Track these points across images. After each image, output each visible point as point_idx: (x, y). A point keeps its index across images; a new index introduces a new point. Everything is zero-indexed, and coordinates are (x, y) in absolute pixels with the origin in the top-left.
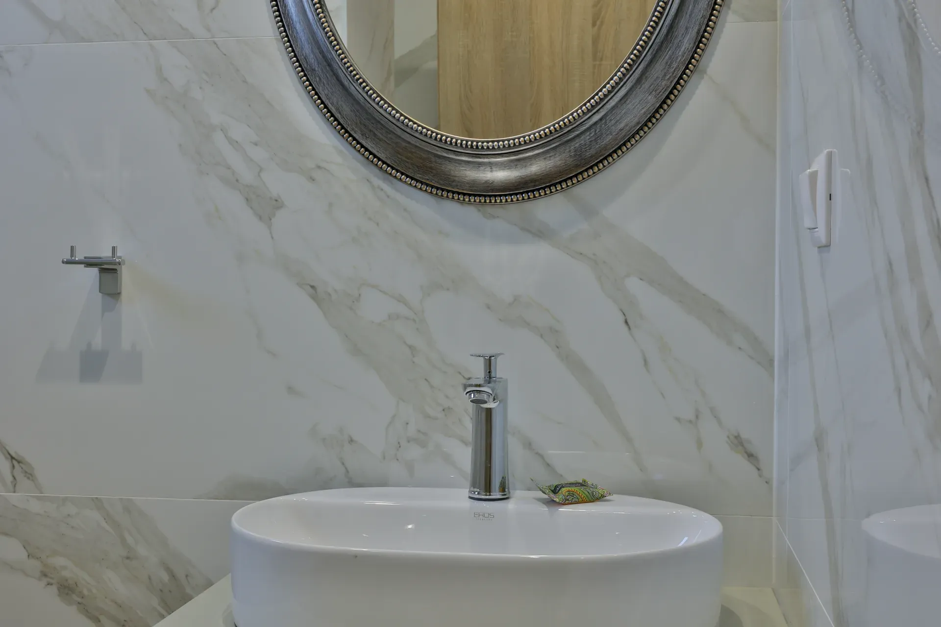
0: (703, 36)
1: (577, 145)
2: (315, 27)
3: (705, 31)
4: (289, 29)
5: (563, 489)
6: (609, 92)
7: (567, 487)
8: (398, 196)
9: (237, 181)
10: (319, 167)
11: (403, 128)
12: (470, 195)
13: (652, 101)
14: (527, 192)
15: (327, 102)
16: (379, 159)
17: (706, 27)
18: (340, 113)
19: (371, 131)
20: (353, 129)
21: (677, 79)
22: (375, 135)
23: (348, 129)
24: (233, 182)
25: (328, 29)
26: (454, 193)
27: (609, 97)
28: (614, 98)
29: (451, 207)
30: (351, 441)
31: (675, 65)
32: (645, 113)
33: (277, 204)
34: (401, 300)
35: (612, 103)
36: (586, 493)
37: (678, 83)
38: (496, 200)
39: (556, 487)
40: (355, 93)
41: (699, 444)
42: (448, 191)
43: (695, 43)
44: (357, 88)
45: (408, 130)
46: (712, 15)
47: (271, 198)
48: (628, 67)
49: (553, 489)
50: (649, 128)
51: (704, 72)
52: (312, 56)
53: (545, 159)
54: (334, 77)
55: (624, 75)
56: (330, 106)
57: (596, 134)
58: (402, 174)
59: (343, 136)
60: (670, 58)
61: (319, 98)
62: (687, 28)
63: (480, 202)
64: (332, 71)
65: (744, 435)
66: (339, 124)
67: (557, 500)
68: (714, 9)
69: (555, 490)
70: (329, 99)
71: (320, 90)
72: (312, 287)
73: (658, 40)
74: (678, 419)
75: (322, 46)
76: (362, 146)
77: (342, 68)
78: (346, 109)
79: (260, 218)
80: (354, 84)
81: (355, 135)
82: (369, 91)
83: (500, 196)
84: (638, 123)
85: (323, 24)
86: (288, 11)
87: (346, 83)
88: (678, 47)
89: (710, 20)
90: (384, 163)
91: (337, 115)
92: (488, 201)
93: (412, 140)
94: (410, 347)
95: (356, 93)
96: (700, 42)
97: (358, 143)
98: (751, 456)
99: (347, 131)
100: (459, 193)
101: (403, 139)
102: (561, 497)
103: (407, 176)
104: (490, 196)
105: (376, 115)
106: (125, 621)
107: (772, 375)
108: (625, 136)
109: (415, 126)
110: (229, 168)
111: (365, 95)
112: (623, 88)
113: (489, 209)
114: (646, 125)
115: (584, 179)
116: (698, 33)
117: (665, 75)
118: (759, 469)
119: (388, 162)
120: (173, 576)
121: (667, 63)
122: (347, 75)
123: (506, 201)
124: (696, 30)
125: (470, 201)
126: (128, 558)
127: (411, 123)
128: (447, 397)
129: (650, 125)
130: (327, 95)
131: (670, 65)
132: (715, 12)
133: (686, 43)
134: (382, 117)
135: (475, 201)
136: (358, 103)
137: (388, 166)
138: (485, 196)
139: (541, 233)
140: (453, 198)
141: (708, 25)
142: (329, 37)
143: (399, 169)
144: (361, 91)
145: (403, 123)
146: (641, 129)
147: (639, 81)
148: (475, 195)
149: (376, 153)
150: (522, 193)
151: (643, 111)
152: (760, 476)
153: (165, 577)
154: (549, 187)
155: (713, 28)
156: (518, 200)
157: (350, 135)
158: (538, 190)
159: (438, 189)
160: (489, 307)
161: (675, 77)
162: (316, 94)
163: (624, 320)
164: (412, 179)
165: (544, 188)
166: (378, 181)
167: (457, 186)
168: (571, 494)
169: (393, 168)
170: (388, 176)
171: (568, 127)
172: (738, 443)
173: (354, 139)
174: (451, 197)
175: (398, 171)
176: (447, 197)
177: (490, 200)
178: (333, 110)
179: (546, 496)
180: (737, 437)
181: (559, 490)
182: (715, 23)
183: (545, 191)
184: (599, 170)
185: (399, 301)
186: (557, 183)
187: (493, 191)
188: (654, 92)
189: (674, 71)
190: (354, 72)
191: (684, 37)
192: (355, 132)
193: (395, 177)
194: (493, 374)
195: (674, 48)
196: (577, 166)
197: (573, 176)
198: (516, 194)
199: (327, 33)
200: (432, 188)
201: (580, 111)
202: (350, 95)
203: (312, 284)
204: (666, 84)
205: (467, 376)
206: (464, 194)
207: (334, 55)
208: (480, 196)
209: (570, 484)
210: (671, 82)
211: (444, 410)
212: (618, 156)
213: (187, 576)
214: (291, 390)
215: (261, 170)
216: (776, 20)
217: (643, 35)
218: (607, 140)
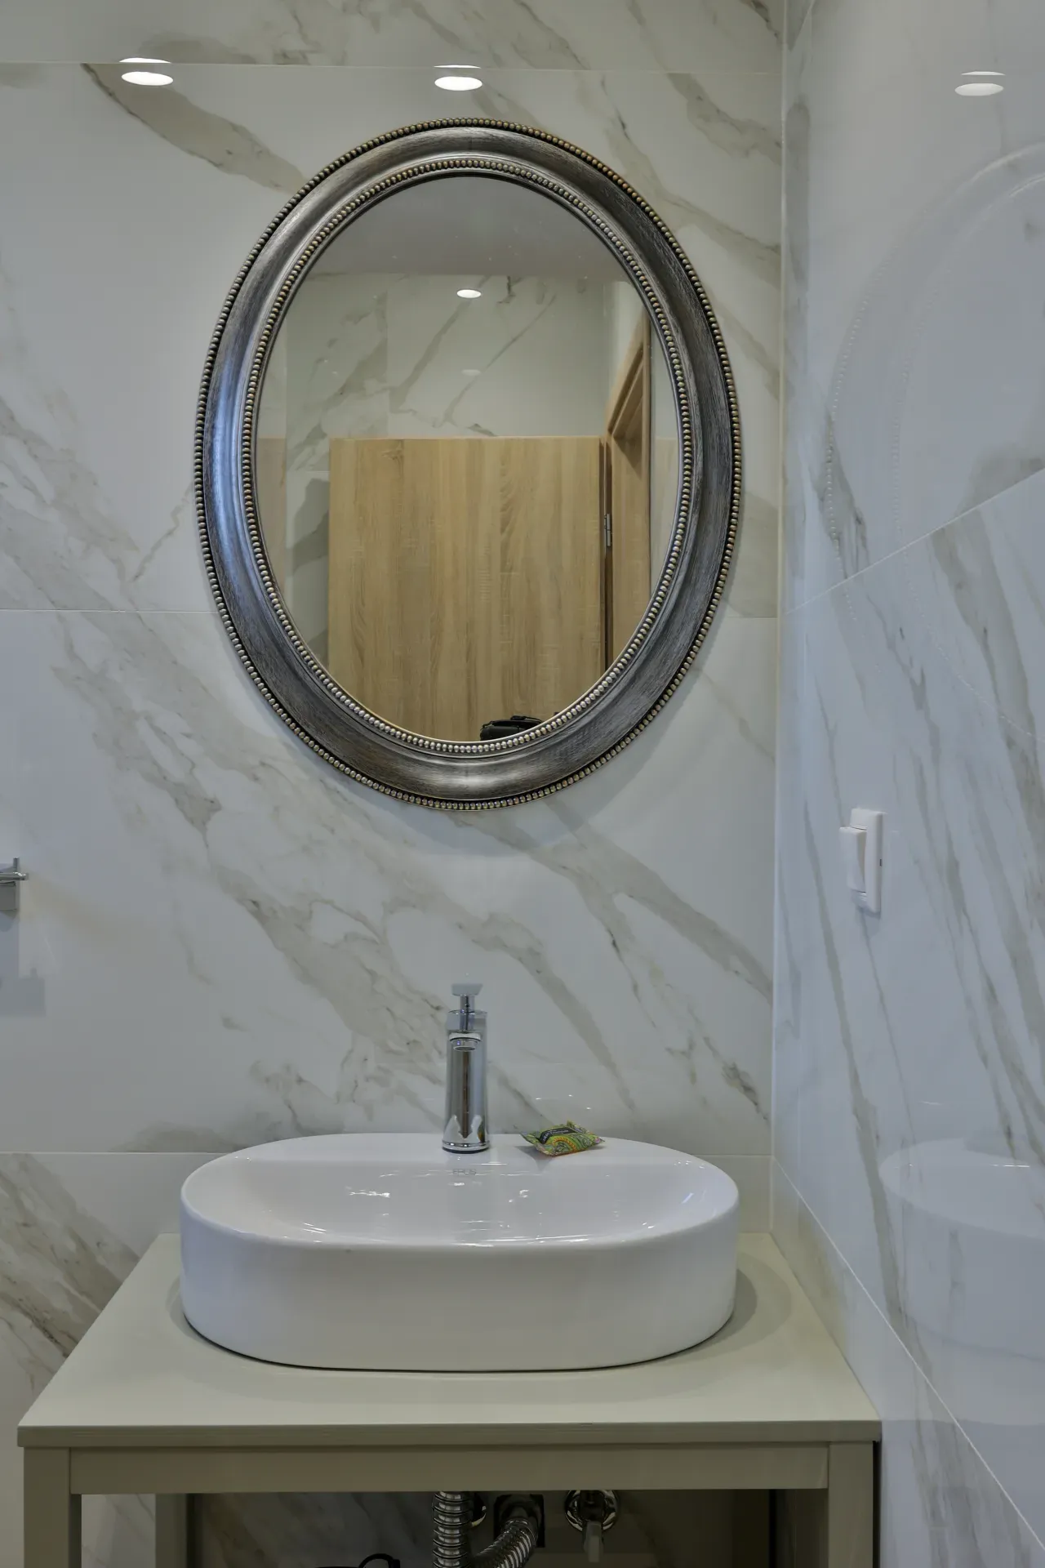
0: (699, 632)
1: (563, 749)
2: (264, 607)
3: (702, 626)
4: (230, 605)
5: (552, 1138)
6: (602, 693)
7: (555, 1135)
8: (355, 799)
9: (165, 778)
10: (263, 764)
11: (367, 726)
12: (441, 801)
13: (646, 702)
14: (506, 799)
15: (275, 691)
16: (336, 758)
17: (702, 623)
18: (290, 704)
19: (326, 726)
20: (305, 723)
21: (671, 678)
22: (332, 730)
23: (300, 723)
24: (160, 779)
25: (280, 611)
26: (422, 798)
27: (602, 698)
28: (606, 699)
29: (417, 812)
30: (300, 1080)
31: (669, 663)
32: (637, 714)
33: (213, 806)
34: (359, 918)
35: (604, 705)
36: (577, 1141)
37: (672, 682)
38: (470, 807)
39: (543, 1134)
40: (311, 684)
41: (693, 1077)
42: (416, 796)
43: (691, 639)
44: (315, 680)
45: (374, 730)
46: (709, 609)
47: (206, 800)
48: (623, 667)
49: (539, 1137)
50: (641, 731)
51: (699, 670)
52: (258, 638)
53: (527, 763)
54: (285, 664)
55: (617, 675)
56: (278, 696)
57: (583, 737)
58: (363, 775)
59: (293, 730)
60: (665, 654)
61: (266, 686)
62: (683, 624)
63: (452, 808)
64: (284, 657)
65: (741, 1067)
66: (289, 716)
67: (546, 1152)
68: (711, 603)
69: (542, 1139)
70: (278, 687)
71: (267, 675)
72: (254, 903)
73: (653, 638)
74: (669, 1050)
75: (272, 629)
76: (316, 743)
77: (297, 655)
78: (298, 699)
79: (192, 821)
80: (310, 674)
81: (307, 729)
82: (328, 683)
83: (476, 802)
84: (630, 725)
85: (274, 604)
86: (229, 585)
87: (301, 673)
88: (674, 643)
89: (707, 615)
90: (341, 762)
91: (286, 706)
92: (461, 808)
93: (378, 741)
94: (371, 973)
95: (313, 684)
96: (697, 638)
97: (312, 739)
98: (748, 1090)
99: (298, 725)
100: (428, 799)
101: (366, 738)
102: (551, 1148)
103: (369, 778)
104: (464, 802)
105: (335, 710)
106: (20, 1300)
107: (771, 1002)
108: (615, 739)
109: (382, 725)
110: (155, 763)
111: (323, 688)
112: (616, 689)
113: (461, 816)
114: (637, 727)
115: (569, 785)
116: (695, 628)
117: (659, 674)
118: (756, 1104)
119: (347, 761)
120: (82, 1245)
121: (661, 661)
122: (303, 664)
123: (482, 808)
124: (692, 625)
125: (440, 807)
126: (25, 1225)
127: (377, 722)
128: (412, 1028)
129: (642, 727)
130: (275, 683)
131: (665, 663)
132: (712, 606)
133: (683, 640)
134: (342, 713)
135: (446, 808)
136: (313, 695)
137: (347, 765)
138: (458, 802)
139: (520, 843)
140: (421, 804)
141: (704, 620)
142: (282, 621)
143: (358, 769)
144: (318, 683)
145: (368, 721)
146: (632, 731)
147: (633, 681)
148: (447, 801)
149: (333, 751)
150: (500, 800)
151: (635, 711)
152: (758, 1110)
153: (72, 1246)
154: (531, 793)
155: (710, 624)
156: (495, 807)
157: (302, 730)
158: (518, 796)
159: (404, 793)
160: (460, 927)
161: (670, 675)
162: (262, 681)
163: (611, 941)
164: (374, 781)
165: (525, 795)
166: (334, 783)
167: (426, 790)
168: (561, 1143)
169: (352, 769)
170: (347, 777)
171: (556, 730)
172: (734, 1075)
173: (307, 734)
174: (419, 802)
175: (357, 772)
176: (415, 802)
177: (464, 807)
178: (283, 701)
179: (528, 1144)
180: (734, 1069)
181: (547, 1139)
182: (712, 618)
183: (526, 798)
184: (586, 775)
185: (356, 919)
186: (539, 790)
187: (467, 796)
188: (646, 692)
189: (669, 669)
190: (312, 662)
191: (679, 632)
192: (308, 726)
193: (355, 778)
194: (471, 1008)
195: (670, 643)
196: (562, 771)
197: (558, 782)
198: (494, 801)
199: (279, 615)
200: (398, 792)
201: (569, 713)
202: (305, 685)
203: (254, 900)
204: (660, 684)
205: (436, 1005)
206: (435, 800)
207: (287, 641)
208: (452, 802)
209: (558, 1130)
210: (665, 681)
211: (408, 1044)
212: (607, 761)
213: (98, 1244)
214: (228, 1023)
215: (194, 765)
216: (775, 616)
217: (639, 632)
218: (596, 743)
